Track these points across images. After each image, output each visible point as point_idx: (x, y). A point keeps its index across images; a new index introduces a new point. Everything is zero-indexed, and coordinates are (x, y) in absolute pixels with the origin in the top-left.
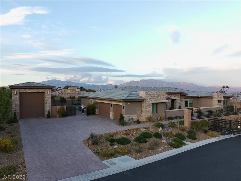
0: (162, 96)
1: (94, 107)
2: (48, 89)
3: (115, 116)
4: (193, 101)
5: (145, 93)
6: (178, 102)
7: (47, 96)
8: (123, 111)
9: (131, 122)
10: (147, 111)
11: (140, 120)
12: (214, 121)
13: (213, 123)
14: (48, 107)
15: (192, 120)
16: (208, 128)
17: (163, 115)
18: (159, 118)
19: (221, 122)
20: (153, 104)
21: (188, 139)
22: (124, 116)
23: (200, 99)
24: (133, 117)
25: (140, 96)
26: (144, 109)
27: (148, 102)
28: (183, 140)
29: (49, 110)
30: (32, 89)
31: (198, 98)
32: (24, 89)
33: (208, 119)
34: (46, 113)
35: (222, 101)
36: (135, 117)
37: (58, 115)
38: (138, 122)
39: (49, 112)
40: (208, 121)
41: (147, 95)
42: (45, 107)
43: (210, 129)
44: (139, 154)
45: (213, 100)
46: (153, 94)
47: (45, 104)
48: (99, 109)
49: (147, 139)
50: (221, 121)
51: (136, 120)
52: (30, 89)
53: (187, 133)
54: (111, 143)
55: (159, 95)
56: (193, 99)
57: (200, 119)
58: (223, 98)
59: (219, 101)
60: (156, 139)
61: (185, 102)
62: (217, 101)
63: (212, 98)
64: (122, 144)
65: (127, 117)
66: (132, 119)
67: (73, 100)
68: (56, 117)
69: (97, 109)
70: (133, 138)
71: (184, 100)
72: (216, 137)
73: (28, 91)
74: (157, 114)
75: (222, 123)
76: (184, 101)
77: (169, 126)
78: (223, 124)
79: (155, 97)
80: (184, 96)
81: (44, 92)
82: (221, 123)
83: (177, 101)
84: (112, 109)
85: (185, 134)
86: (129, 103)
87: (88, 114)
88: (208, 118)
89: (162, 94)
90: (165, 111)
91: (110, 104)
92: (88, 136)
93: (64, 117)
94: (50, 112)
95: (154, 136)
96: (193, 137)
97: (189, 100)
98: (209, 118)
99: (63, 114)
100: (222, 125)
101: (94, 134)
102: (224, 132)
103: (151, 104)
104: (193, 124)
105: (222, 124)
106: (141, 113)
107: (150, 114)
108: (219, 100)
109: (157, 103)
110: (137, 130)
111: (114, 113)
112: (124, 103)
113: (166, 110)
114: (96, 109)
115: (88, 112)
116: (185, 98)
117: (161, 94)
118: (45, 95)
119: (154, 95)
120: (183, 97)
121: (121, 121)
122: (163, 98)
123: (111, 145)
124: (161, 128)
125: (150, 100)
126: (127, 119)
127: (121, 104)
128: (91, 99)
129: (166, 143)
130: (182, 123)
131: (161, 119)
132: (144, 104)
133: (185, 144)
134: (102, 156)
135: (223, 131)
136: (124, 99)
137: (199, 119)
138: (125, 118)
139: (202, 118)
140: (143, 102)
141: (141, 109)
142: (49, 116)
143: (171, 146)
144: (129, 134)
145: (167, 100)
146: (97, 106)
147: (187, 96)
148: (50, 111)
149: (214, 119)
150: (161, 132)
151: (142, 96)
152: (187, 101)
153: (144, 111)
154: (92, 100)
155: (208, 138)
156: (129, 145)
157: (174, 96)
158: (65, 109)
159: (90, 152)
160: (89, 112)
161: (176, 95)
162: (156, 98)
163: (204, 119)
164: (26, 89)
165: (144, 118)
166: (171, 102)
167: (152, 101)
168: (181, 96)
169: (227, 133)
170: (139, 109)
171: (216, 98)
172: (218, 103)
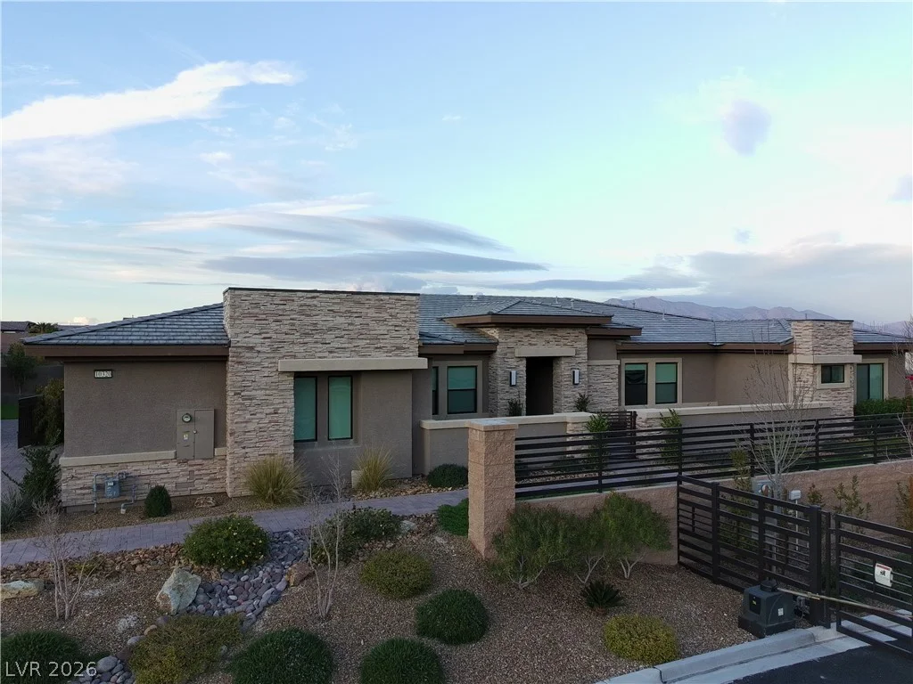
0: (382, 329)
4: (677, 371)
6: (570, 373)
9: (110, 503)
10: (251, 427)
12: (710, 503)
13: (704, 522)
16: (680, 553)
18: (356, 476)
19: (755, 518)
20: (316, 376)
22: (63, 461)
23: (725, 358)
24: (140, 470)
27: (259, 364)
31: (714, 351)
33: (680, 490)
35: (849, 376)
36: (152, 472)
38: (154, 505)
40: (679, 501)
41: (252, 320)
45: (790, 367)
46: (301, 313)
50: (755, 511)
55: (358, 321)
56: (679, 360)
58: (856, 352)
59: (831, 373)
61: (629, 375)
62: (810, 370)
65: (82, 471)
66: (127, 479)
71: (618, 362)
74: (351, 446)
75: (763, 528)
76: (614, 367)
78: (772, 538)
79: (322, 331)
80: (615, 338)
82: (754, 530)
83: (563, 371)
86: (107, 374)
88: (679, 480)
89: (386, 316)
97: (652, 362)
98: (685, 484)
100: (762, 543)
102: (757, 609)
103: (285, 377)
105: (762, 537)
107: (278, 447)
108: (824, 367)
109: (352, 376)
116: (621, 353)
117: (372, 313)
119: (307, 320)
120: (610, 347)
122: (387, 342)
125: (275, 351)
126: (89, 481)
135: (753, 596)
138: (65, 475)
141: (218, 416)
145: (420, 355)
147: (635, 338)
149: (708, 491)
152: (642, 368)
157: (547, 335)
161: (562, 332)
162: (329, 337)
166: (524, 374)
167: (295, 357)
168: (591, 338)
169: (781, 612)
170: (198, 415)
171: (805, 355)
172: (819, 379)
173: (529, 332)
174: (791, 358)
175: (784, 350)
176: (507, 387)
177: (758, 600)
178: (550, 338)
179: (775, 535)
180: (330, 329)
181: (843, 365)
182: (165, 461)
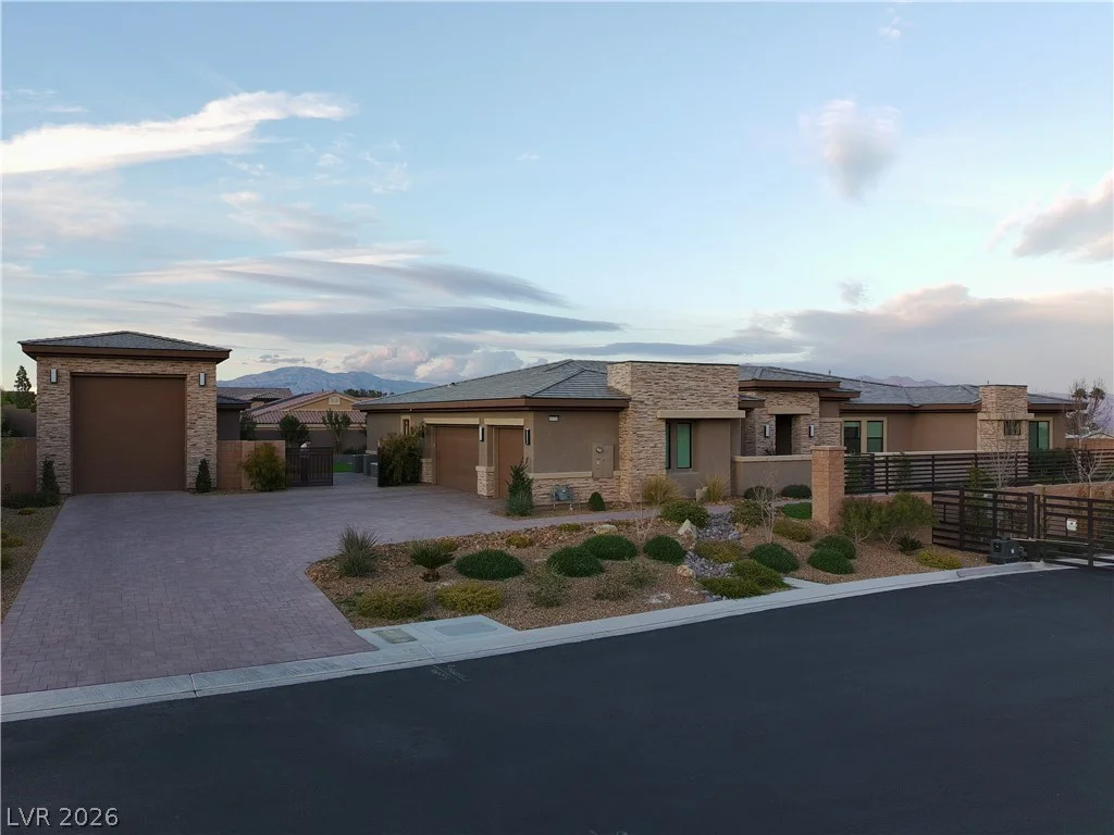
0: (716, 390)
1: (410, 448)
2: (200, 363)
3: (497, 480)
4: (884, 426)
5: (632, 373)
6: (807, 428)
7: (196, 396)
8: (529, 452)
9: (562, 501)
10: (642, 455)
11: (606, 497)
12: (957, 501)
13: (953, 514)
14: (202, 444)
15: (846, 493)
16: (934, 536)
17: (723, 479)
18: (699, 493)
19: (990, 504)
20: (670, 423)
21: (809, 570)
22: (531, 476)
23: (922, 416)
24: (575, 483)
25: (610, 389)
26: (627, 447)
27: (646, 413)
28: (786, 571)
29: (207, 459)
30: (130, 361)
31: (912, 412)
32: (90, 361)
33: (934, 494)
34: (192, 470)
35: (1025, 428)
36: (583, 483)
37: (246, 483)
38: (597, 503)
39: (204, 466)
40: (934, 502)
41: (642, 383)
42: (189, 444)
43: (939, 534)
44: (541, 613)
45: (979, 423)
46: (670, 378)
47: (190, 432)
48: (438, 458)
49: (606, 563)
50: (990, 500)
51: (586, 495)
52: (119, 361)
53: (816, 547)
54: (426, 570)
55: (702, 384)
56: (885, 419)
57: (891, 494)
58: (1030, 411)
59: (1010, 427)
60: (652, 565)
61: (847, 430)
62: (996, 424)
63: (972, 410)
64: (481, 576)
65: (543, 482)
66: (569, 489)
67: (338, 432)
68: (238, 489)
69: (430, 460)
70: (541, 558)
71: (840, 419)
72: (953, 567)
73: (108, 371)
74: (691, 472)
75: (995, 509)
76: (836, 424)
77: (734, 520)
78: (1000, 516)
79: (681, 391)
80: (837, 400)
81: (183, 378)
82: (990, 512)
83: (801, 426)
84: (483, 448)
85: (802, 551)
86: (555, 419)
87: (385, 481)
88: (933, 489)
89: (719, 380)
90: (733, 463)
91: (476, 427)
92: (332, 547)
93: (271, 490)
94: (213, 470)
95: (645, 551)
96: (835, 559)
97: (864, 420)
98: (936, 492)
99: (270, 479)
100: (995, 520)
101: (359, 535)
102: (999, 550)
103: (660, 422)
104: (845, 512)
105: (995, 515)
106: (616, 467)
107: (657, 470)
108: (1007, 422)
109: (692, 423)
110: (577, 528)
111: (493, 469)
112: (531, 416)
113: (740, 459)
114: (424, 460)
115: (388, 471)
116: (843, 412)
117: (710, 378)
118: (189, 389)
119: (674, 383)
120: (835, 407)
121: (516, 495)
122: (719, 399)
123: (426, 578)
124: (687, 522)
125: (655, 404)
126: (547, 490)
127: (518, 421)
128: (404, 417)
129: (690, 577)
131: (712, 497)
132: (628, 423)
133: (789, 587)
134: (364, 614)
135: (995, 544)
136: (526, 397)
137: (883, 494)
138: (534, 485)
139: (908, 487)
140: (622, 414)
141: (616, 449)
142: (204, 485)
143: (710, 589)
144: (531, 543)
145: (739, 409)
146: (431, 443)
147: (854, 400)
148: (213, 461)
149: (957, 493)
150: (690, 538)
151: (619, 387)
152: (854, 425)
153: (628, 455)
154: (408, 417)
155: (913, 572)
156: (512, 584)
157: (790, 397)
158: (282, 455)
159: (318, 601)
160: (392, 471)
161: (801, 395)
162: (685, 395)
163: (908, 494)
164: (102, 361)
165: (624, 486)
166: (774, 427)
167: (666, 408)
168: (823, 400)
169: (1013, 551)
170: (606, 448)
171: (991, 412)
172: (1002, 432)
173: (776, 395)
174: (980, 416)
175: (974, 410)
176: (762, 438)
177: (1000, 544)
178: (792, 399)
179: (1002, 513)
180: (686, 390)
181: (1019, 421)
182: (587, 479)
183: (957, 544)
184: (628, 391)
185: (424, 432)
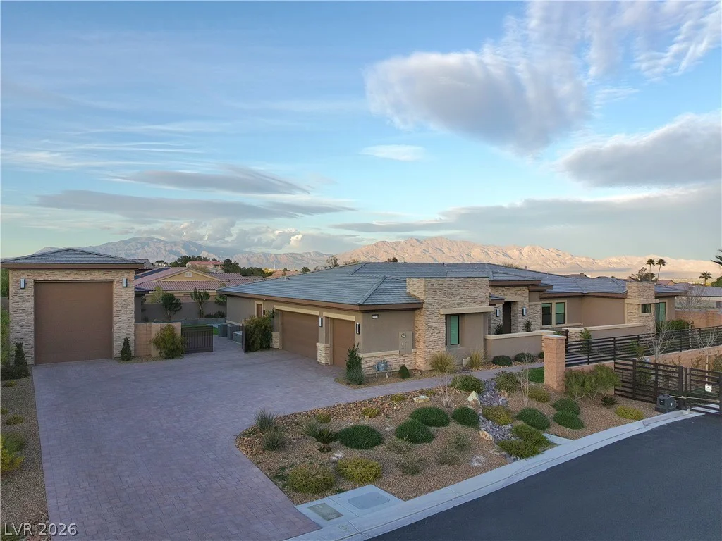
0: (476, 294)
1: (266, 327)
2: (123, 272)
3: (333, 353)
4: (566, 306)
5: (425, 286)
6: (521, 309)
7: (120, 294)
8: (359, 339)
9: (382, 374)
10: (431, 339)
11: (409, 367)
12: (632, 368)
13: (628, 375)
14: (124, 326)
15: (567, 366)
16: (615, 390)
17: (479, 351)
18: (465, 362)
19: (653, 372)
20: (447, 316)
21: (556, 427)
22: (361, 355)
23: (587, 300)
24: (389, 359)
25: (409, 295)
26: (422, 333)
27: (433, 311)
28: (543, 429)
29: (128, 336)
30: (76, 272)
31: (582, 296)
32: (48, 272)
33: (615, 363)
34: (118, 346)
35: (653, 308)
36: (394, 359)
37: (155, 353)
38: (404, 373)
39: (126, 342)
40: (615, 368)
41: (431, 292)
42: (115, 327)
43: (619, 393)
44: (411, 481)
45: (626, 305)
46: (448, 287)
47: (116, 319)
48: (284, 331)
49: (433, 429)
50: (653, 369)
51: (396, 367)
52: (69, 272)
53: (554, 406)
54: (322, 445)
55: (467, 290)
56: (565, 301)
57: (591, 365)
58: (656, 297)
60: (462, 430)
61: (544, 309)
62: (637, 307)
64: (359, 447)
65: (369, 359)
66: (386, 363)
67: (201, 303)
68: (148, 357)
69: (278, 333)
70: (390, 428)
71: (540, 303)
72: (640, 419)
73: (60, 279)
74: (459, 347)
75: (657, 375)
76: (539, 305)
77: (499, 387)
78: (660, 379)
79: (455, 296)
80: (539, 291)
81: (111, 282)
82: (653, 376)
83: (518, 308)
84: (322, 333)
85: (547, 410)
86: (376, 317)
87: (249, 348)
88: (614, 359)
89: (477, 287)
90: (485, 340)
91: (317, 316)
92: (249, 421)
93: (173, 358)
94: (132, 344)
95: (454, 417)
96: (571, 421)
97: (554, 302)
98: (616, 361)
99: (171, 349)
100: (656, 381)
101: (267, 414)
102: (663, 404)
103: (442, 317)
104: (570, 378)
105: (657, 379)
106: (414, 347)
107: (440, 348)
108: (642, 305)
109: (459, 316)
110: (402, 398)
111: (329, 346)
112: (361, 315)
113: (489, 337)
114: (273, 333)
115: (250, 342)
116: (542, 298)
117: (472, 286)
118: (116, 290)
119: (450, 291)
120: (537, 295)
121: (352, 371)
122: (478, 300)
123: (322, 450)
124: (474, 393)
125: (439, 305)
126: (371, 364)
127: (352, 318)
128: (257, 302)
129: (491, 441)
130: (538, 375)
131: (473, 364)
132: (422, 318)
133: (550, 444)
134: (296, 490)
135: (660, 400)
136: (360, 305)
137: (586, 365)
138: (363, 362)
139: (598, 359)
140: (417, 312)
141: (414, 334)
142: (126, 355)
143: (507, 451)
144: (379, 414)
145: (490, 305)
146: (278, 321)
147: (551, 291)
148: (132, 338)
149: (631, 363)
150: (476, 404)
151: (415, 294)
152: (549, 305)
153: (422, 339)
154: (261, 303)
156: (378, 451)
157: (511, 290)
158: (179, 332)
159: (257, 477)
160: (253, 342)
161: (517, 288)
162: (457, 298)
163: (602, 363)
164: (56, 272)
165: (420, 361)
166: (502, 310)
167: (445, 307)
168: (530, 291)
169: (671, 404)
170: (407, 334)
171: (636, 297)
172: (640, 312)
173: (504, 289)
174: (627, 301)
175: (622, 297)
176: (494, 317)
177: (663, 400)
178: (513, 292)
179: (661, 378)
180: (458, 294)
181: (650, 304)
182: (396, 355)
183: (631, 395)
184: (422, 297)
185: (274, 314)
